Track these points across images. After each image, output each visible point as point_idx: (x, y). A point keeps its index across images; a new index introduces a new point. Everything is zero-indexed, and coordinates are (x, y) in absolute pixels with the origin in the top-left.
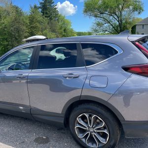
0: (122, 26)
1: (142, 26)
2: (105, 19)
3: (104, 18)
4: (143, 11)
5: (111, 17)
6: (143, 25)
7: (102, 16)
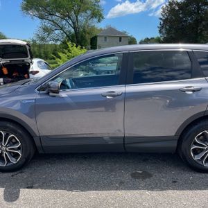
0: (79, 36)
1: (103, 38)
2: (55, 24)
3: (53, 21)
4: (103, 18)
5: (64, 22)
6: (105, 37)
7: (50, 18)
